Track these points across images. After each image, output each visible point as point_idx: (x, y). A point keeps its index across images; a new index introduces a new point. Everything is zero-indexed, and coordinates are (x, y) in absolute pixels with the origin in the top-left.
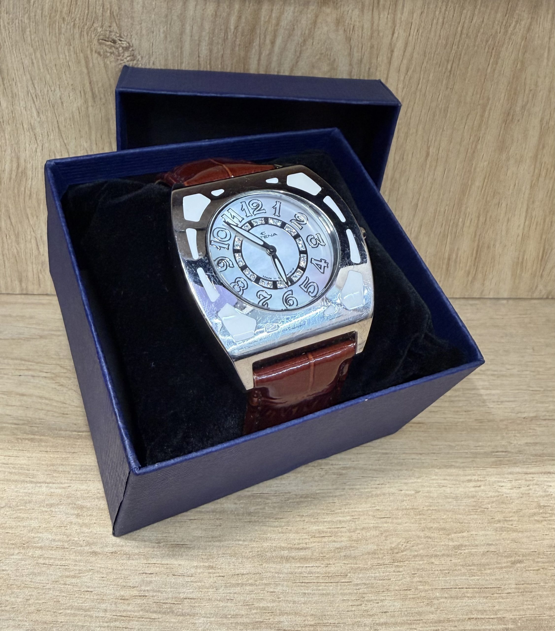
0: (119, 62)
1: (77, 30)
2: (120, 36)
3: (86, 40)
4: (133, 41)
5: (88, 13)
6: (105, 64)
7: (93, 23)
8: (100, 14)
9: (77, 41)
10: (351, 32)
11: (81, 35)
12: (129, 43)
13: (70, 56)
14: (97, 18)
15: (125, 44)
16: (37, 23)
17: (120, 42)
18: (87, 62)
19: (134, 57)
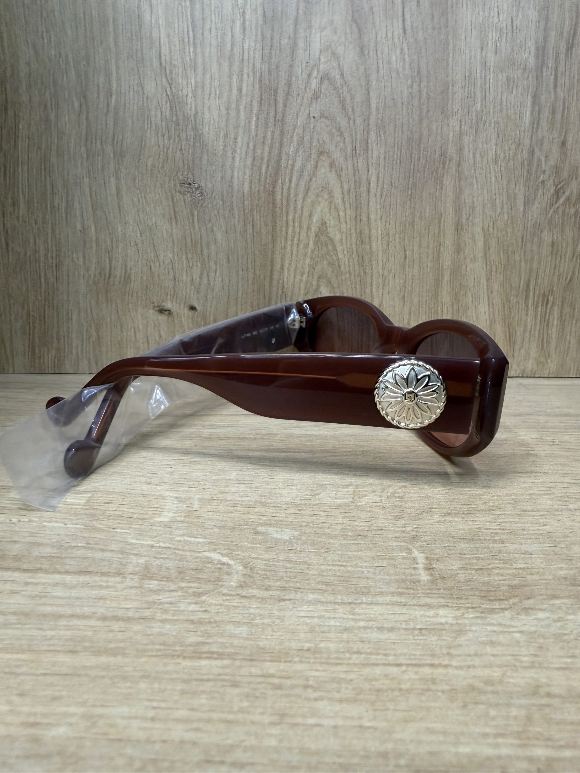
0: (193, 198)
2: (193, 180)
3: (172, 184)
4: (202, 183)
5: (174, 167)
6: (184, 200)
7: (177, 173)
8: (181, 168)
9: (167, 185)
11: (169, 180)
12: (199, 185)
13: (162, 194)
14: (179, 170)
15: (196, 186)
17: (193, 185)
18: (173, 199)
19: (202, 194)
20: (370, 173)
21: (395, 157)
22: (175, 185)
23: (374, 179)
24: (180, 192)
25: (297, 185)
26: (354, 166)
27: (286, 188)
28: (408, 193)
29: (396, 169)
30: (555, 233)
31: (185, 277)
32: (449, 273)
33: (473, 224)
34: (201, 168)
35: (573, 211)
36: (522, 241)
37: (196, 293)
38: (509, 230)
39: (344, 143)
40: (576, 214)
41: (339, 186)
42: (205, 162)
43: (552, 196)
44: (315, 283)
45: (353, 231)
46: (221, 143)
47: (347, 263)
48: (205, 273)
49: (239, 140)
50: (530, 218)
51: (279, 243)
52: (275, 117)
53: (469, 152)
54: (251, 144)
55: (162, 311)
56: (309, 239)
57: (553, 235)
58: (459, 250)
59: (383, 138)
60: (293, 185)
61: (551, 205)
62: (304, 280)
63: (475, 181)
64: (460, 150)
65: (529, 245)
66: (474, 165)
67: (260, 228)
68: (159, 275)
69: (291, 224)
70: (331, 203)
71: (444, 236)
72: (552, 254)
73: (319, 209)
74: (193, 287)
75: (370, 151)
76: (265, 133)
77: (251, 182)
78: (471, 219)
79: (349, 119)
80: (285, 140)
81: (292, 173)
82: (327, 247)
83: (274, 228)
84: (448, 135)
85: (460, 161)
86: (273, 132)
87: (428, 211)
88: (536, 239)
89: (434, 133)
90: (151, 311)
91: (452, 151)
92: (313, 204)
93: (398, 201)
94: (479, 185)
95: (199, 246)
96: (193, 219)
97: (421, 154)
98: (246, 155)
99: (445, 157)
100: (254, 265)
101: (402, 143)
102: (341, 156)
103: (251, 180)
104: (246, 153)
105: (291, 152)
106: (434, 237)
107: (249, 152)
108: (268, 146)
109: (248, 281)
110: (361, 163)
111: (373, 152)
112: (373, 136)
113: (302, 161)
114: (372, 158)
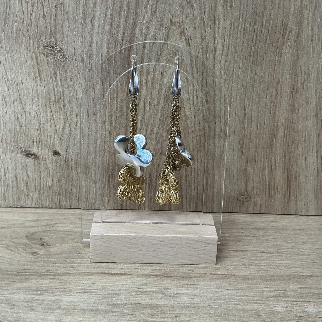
0: (55, 59)
1: (31, 41)
2: (56, 44)
3: (36, 47)
4: (64, 47)
5: (38, 31)
6: (47, 60)
7: (41, 37)
8: (45, 32)
9: (31, 48)
10: (189, 40)
11: (34, 44)
12: (61, 48)
13: (27, 55)
14: (42, 34)
15: (59, 49)
16: (9, 38)
17: (56, 48)
18: (37, 59)
19: (64, 56)
20: (216, 41)
21: (240, 28)
22: (39, 48)
23: (219, 47)
24: (44, 55)
25: (150, 51)
26: (202, 36)
27: (140, 53)
28: (250, 60)
29: (240, 39)
31: (49, 127)
32: (283, 129)
33: (308, 88)
34: (63, 34)
37: (59, 141)
39: (194, 14)
42: (66, 28)
45: (199, 91)
46: (81, 12)
47: (193, 118)
48: (68, 125)
49: (98, 9)
53: (308, 24)
54: (109, 14)
55: (29, 155)
56: (160, 98)
58: (293, 110)
59: (229, 11)
60: (146, 51)
62: (155, 132)
63: (311, 50)
64: (300, 22)
66: (312, 36)
68: (25, 125)
69: (144, 84)
71: (281, 98)
74: (56, 136)
75: (217, 22)
76: (121, 4)
77: (108, 47)
80: (140, 10)
84: (289, 9)
85: (299, 33)
87: (267, 76)
89: (277, 7)
90: (19, 155)
91: (292, 24)
93: (241, 67)
94: (316, 53)
95: (62, 100)
96: (56, 78)
97: (264, 26)
98: (104, 23)
99: (286, 28)
100: (111, 118)
101: (246, 15)
102: (191, 26)
103: (109, 45)
104: (104, 21)
105: (145, 22)
106: (272, 99)
107: (106, 21)
108: (124, 15)
109: (105, 132)
110: (208, 33)
111: (220, 23)
112: (220, 9)
113: (155, 29)
114: (219, 28)
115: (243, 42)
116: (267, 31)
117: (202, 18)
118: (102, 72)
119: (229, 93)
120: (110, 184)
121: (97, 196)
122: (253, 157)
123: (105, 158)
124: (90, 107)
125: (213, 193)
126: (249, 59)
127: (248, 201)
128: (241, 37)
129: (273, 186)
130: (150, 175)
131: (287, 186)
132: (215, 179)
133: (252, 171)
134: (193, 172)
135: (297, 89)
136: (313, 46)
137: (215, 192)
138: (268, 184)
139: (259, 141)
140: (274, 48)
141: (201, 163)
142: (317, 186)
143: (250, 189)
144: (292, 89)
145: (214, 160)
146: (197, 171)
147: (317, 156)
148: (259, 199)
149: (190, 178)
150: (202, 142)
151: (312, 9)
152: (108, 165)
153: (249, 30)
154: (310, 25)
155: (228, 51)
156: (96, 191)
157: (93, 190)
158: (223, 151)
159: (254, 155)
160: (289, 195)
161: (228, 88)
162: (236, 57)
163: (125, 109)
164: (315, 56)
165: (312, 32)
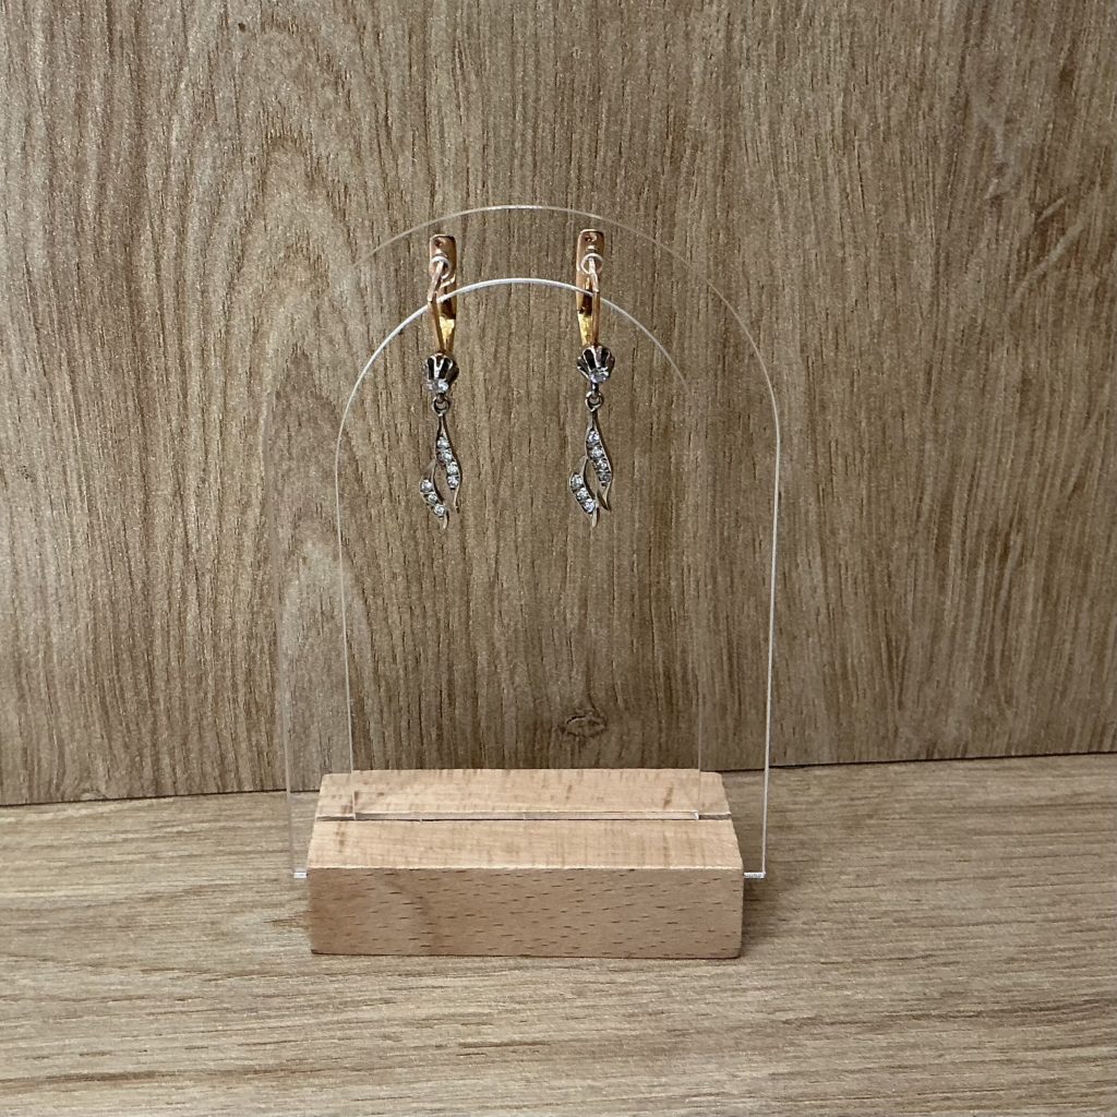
20: (439, 197)
21: (518, 145)
25: (206, 245)
26: (385, 180)
27: (168, 254)
28: (563, 255)
29: (523, 184)
30: (1031, 350)
32: (700, 482)
33: (773, 338)
35: (1090, 282)
36: (929, 382)
38: (887, 350)
39: (348, 105)
40: (1099, 293)
41: (341, 241)
43: (1026, 243)
44: (285, 533)
45: (395, 375)
47: (381, 468)
50: (952, 312)
51: (161, 420)
52: (110, 31)
54: (39, 121)
56: (257, 405)
57: (1026, 358)
59: (474, 87)
60: (190, 244)
61: (1023, 271)
62: (252, 525)
63: (776, 208)
64: (729, 114)
65: (948, 392)
66: (775, 157)
67: (96, 379)
69: (195, 363)
70: (317, 294)
72: (1021, 415)
73: (281, 313)
75: (434, 128)
76: (82, 83)
77: (51, 242)
78: (765, 320)
79: (361, 29)
80: (150, 103)
81: (183, 208)
82: (317, 428)
83: (142, 375)
84: (688, 68)
86: (108, 80)
88: (971, 373)
89: (642, 62)
91: (700, 119)
92: (262, 299)
94: (792, 217)
97: (601, 133)
98: (25, 157)
99: (681, 138)
100: (88, 487)
101: (537, 100)
102: (342, 149)
103: (51, 233)
104: (23, 148)
105: (174, 143)
106: (651, 383)
107: (33, 147)
108: (96, 124)
109: (73, 537)
110: (407, 169)
111: (446, 129)
112: (441, 81)
113: (214, 169)
114: (442, 152)
115: (534, 192)
116: (617, 150)
117: (381, 117)
118: (37, 329)
119: (501, 373)
120: (107, 713)
121: (67, 756)
122: (605, 586)
123: (81, 625)
124: (9, 453)
125: (475, 716)
126: (560, 253)
127: (597, 733)
128: (524, 177)
129: (679, 676)
130: (249, 672)
131: (731, 675)
132: (479, 667)
133: (604, 632)
134: (399, 650)
135: (736, 346)
136: (780, 193)
137: (482, 712)
138: (661, 671)
139: (619, 529)
140: (646, 208)
141: (424, 617)
142: (832, 664)
143: (603, 694)
144: (719, 346)
145: (468, 602)
146: (412, 648)
147: (824, 567)
148: (638, 724)
149: (391, 670)
150: (421, 547)
151: (767, 62)
152: (95, 649)
153: (550, 150)
154: (765, 119)
155: (484, 230)
156: (61, 741)
157: (51, 738)
158: (496, 569)
159: (606, 577)
160: (740, 704)
161: (495, 356)
162: (514, 249)
163: (135, 453)
164: (791, 227)
165: (774, 144)
